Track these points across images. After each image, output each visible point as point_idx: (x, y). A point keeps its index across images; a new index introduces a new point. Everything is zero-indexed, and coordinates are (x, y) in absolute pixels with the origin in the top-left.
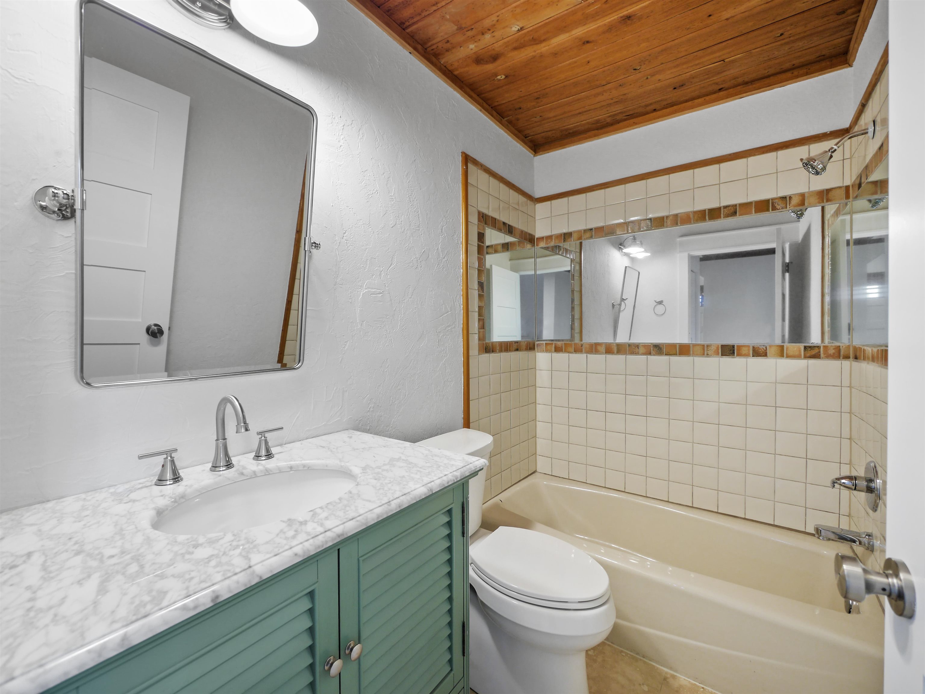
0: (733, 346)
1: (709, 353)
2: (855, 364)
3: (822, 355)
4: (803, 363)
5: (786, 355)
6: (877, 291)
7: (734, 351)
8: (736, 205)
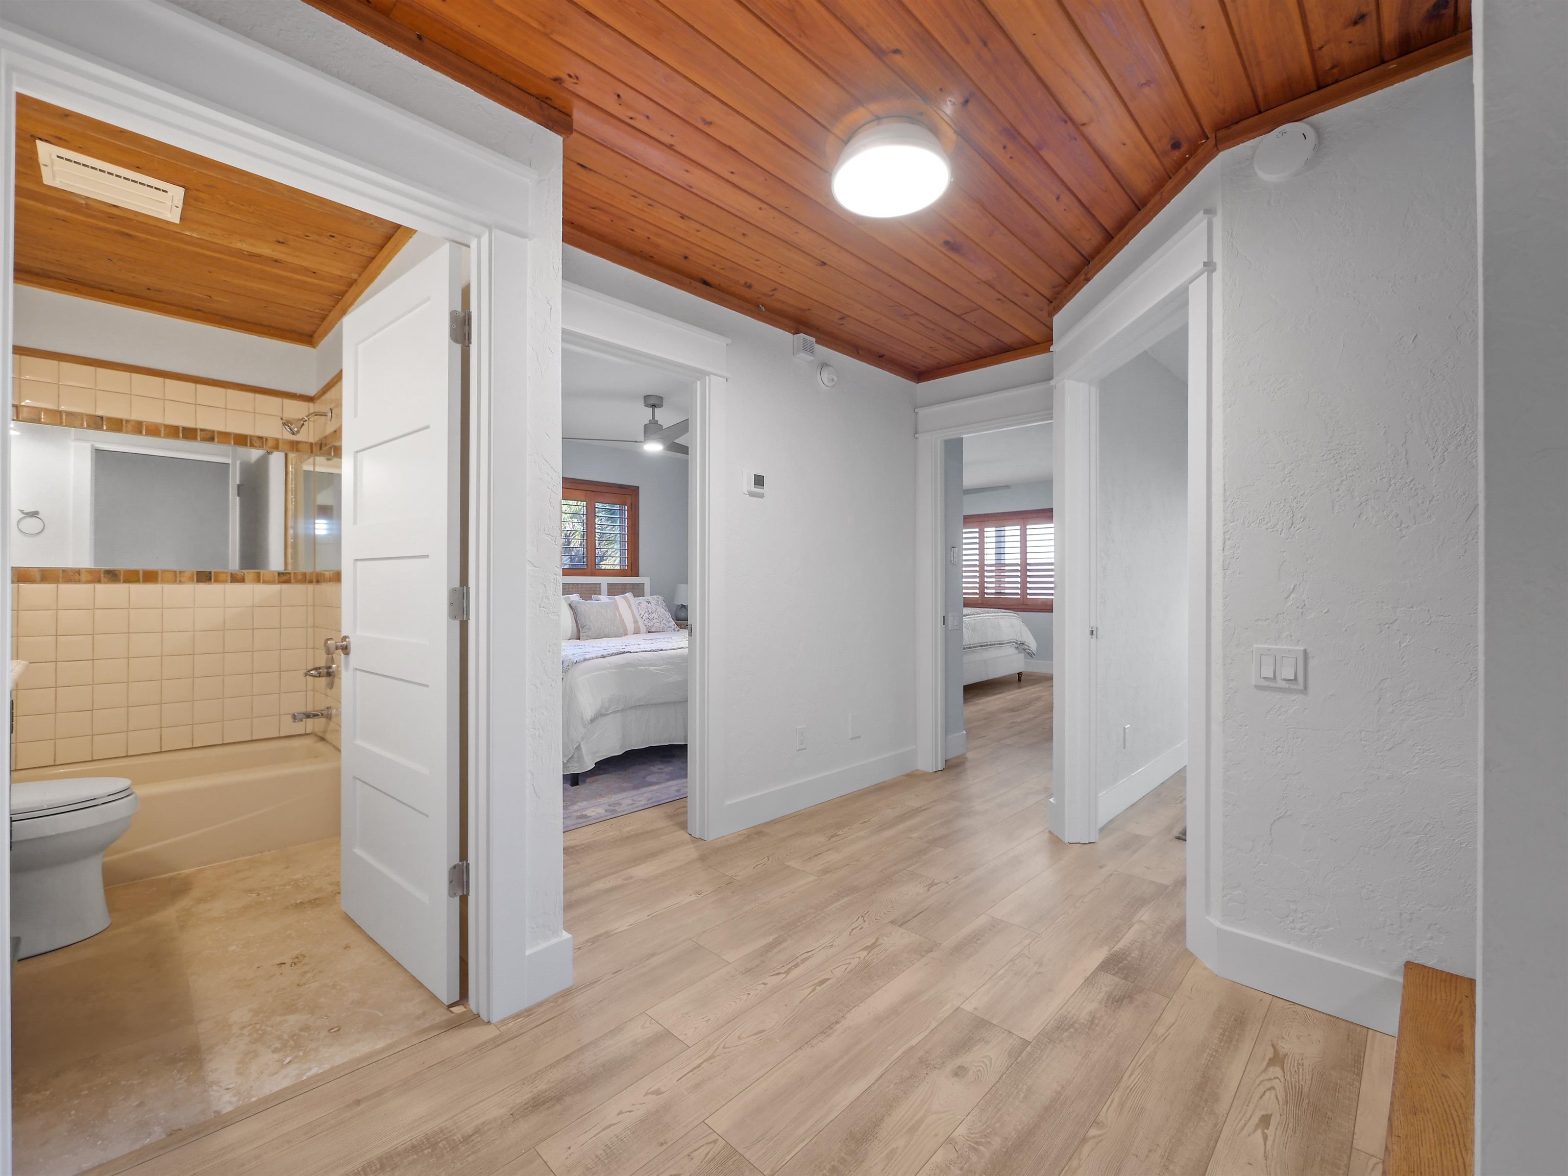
0: (210, 573)
1: (182, 579)
2: (318, 587)
3: (293, 580)
4: (276, 587)
5: (263, 580)
6: (325, 526)
7: (211, 577)
8: (213, 432)
